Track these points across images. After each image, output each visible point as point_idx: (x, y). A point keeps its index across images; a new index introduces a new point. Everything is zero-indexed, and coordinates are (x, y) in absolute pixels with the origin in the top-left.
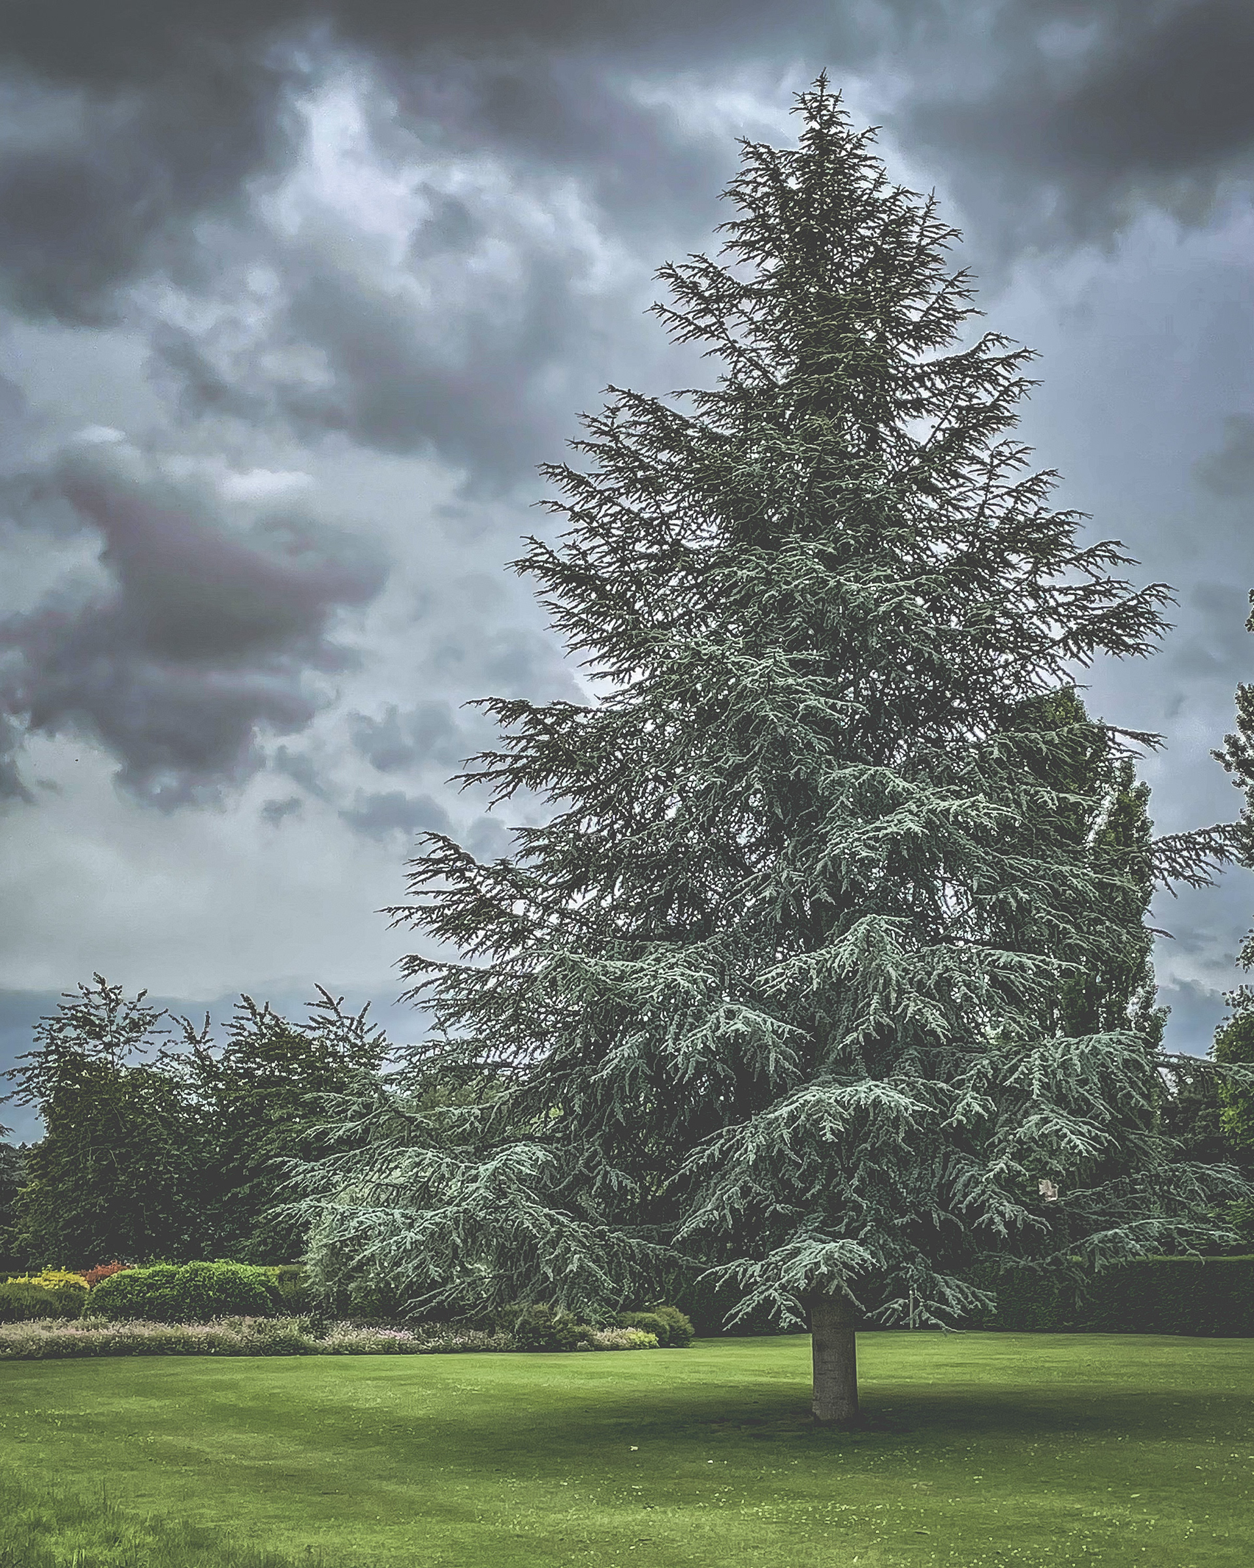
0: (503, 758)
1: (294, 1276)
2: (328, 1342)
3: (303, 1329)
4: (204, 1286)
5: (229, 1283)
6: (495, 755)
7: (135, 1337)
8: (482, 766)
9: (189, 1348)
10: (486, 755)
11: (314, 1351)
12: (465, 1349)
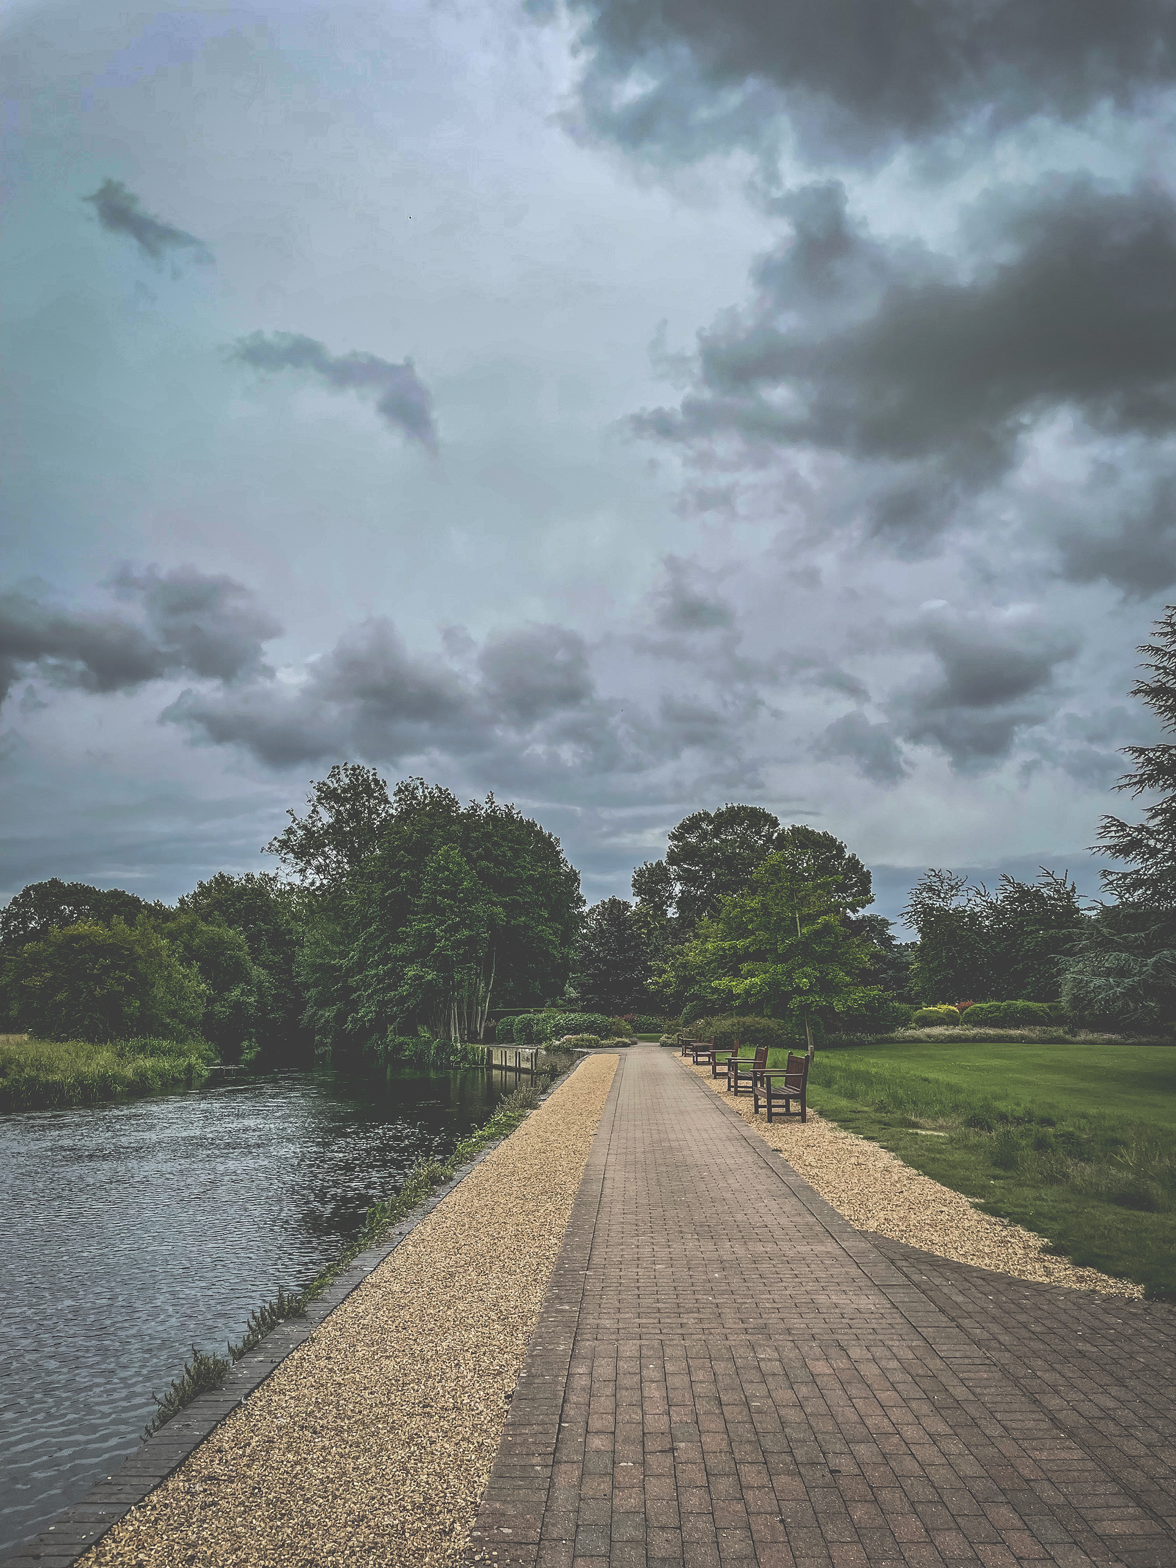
0: (1135, 776)
1: (1056, 1008)
2: (1078, 1038)
3: (1065, 1033)
4: (1015, 1012)
5: (1026, 1011)
6: (1131, 776)
7: (987, 1034)
8: (1126, 781)
9: (1011, 1040)
10: (1127, 776)
11: (1072, 1043)
12: (1148, 1044)
